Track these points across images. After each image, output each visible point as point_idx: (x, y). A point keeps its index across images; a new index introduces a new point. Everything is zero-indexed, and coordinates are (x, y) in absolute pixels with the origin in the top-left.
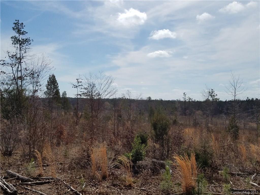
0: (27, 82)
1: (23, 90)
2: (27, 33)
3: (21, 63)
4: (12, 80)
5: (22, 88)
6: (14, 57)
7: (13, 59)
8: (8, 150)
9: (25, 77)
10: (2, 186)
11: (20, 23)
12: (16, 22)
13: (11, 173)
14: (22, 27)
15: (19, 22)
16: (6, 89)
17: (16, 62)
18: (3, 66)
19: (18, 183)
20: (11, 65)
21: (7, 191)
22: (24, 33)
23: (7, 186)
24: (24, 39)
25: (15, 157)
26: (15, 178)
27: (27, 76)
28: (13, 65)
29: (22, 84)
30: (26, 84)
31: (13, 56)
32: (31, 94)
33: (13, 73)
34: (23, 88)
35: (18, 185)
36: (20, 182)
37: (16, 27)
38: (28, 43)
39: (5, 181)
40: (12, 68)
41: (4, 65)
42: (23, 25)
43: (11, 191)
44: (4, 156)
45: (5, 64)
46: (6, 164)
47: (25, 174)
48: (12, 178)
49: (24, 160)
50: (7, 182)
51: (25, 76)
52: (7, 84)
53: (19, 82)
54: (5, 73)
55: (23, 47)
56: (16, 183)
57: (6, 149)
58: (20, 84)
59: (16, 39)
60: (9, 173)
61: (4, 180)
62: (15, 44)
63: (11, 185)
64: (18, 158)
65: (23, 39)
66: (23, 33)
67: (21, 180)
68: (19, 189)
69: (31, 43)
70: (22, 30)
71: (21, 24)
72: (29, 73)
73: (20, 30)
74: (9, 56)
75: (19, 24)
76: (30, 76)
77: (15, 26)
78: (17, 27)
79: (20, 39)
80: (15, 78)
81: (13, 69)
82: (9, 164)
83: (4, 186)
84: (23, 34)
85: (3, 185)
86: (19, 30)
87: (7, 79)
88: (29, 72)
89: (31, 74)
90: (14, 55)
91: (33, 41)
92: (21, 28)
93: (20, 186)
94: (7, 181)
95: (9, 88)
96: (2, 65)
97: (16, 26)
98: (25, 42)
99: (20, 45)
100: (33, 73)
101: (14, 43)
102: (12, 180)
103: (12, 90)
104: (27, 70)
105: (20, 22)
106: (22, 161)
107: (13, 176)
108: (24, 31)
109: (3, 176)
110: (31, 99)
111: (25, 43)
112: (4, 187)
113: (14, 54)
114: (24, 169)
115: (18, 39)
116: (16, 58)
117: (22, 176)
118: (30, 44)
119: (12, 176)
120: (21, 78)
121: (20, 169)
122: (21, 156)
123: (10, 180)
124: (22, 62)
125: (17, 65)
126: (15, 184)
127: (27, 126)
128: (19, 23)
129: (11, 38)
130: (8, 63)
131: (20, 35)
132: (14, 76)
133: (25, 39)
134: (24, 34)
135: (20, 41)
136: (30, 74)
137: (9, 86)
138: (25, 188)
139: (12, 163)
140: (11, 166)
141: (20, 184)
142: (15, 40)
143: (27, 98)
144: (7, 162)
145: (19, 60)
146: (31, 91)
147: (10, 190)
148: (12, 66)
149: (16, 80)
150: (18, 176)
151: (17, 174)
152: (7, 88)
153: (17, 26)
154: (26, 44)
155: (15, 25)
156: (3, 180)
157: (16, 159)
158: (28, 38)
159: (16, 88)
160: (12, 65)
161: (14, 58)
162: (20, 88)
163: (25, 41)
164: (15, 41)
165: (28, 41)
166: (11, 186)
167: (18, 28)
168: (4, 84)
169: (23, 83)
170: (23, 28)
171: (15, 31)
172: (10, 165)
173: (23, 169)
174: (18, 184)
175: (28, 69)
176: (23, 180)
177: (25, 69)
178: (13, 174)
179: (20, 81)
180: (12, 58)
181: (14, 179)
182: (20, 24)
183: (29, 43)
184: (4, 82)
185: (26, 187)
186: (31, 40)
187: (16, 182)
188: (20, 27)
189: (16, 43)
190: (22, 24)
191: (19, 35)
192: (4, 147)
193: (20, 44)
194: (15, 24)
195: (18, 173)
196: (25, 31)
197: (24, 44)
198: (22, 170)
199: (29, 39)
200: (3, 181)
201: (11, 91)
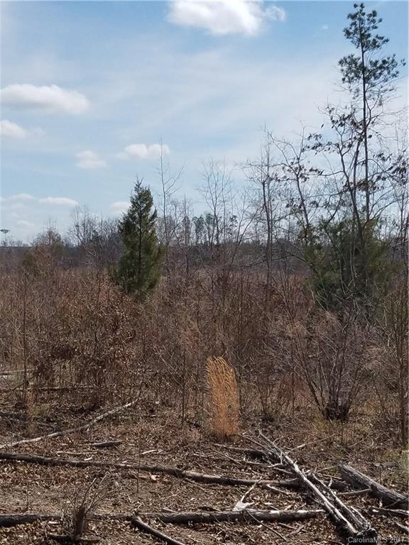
0: (385, 196)
1: (372, 222)
2: (387, 41)
3: (366, 140)
4: (340, 193)
5: (368, 216)
6: (347, 121)
7: (343, 128)
8: (337, 404)
9: (380, 183)
10: (332, 511)
11: (367, 13)
12: (354, 11)
13: (352, 473)
14: (372, 25)
15: (363, 12)
16: (323, 221)
17: (354, 136)
18: (314, 151)
19: (377, 510)
20: (338, 147)
21: (346, 529)
22: (377, 44)
23: (345, 513)
24: (377, 62)
25: (358, 426)
26: (365, 492)
27: (384, 179)
28: (344, 146)
29: (368, 204)
30: (382, 203)
31: (344, 119)
32: (395, 233)
33: (344, 171)
34: (372, 216)
35: (375, 513)
36: (381, 504)
37: (353, 28)
38: (389, 73)
39: (338, 496)
40: (342, 156)
41: (318, 149)
42: (375, 18)
43: (356, 529)
44: (328, 419)
45: (320, 145)
46: (336, 445)
47: (393, 483)
48: (356, 488)
49: (384, 439)
50: (344, 499)
51: (379, 178)
52: (327, 205)
53: (360, 196)
54: (320, 173)
55: (373, 88)
56: (370, 507)
57: (330, 397)
58: (364, 203)
59: (353, 65)
60: (345, 474)
61: (334, 493)
62: (349, 82)
63: (356, 510)
64: (366, 429)
65: (374, 61)
66: (375, 42)
67: (383, 499)
68: (380, 527)
69: (397, 73)
70: (373, 33)
71: (370, 15)
72: (390, 169)
73: (367, 33)
74: (333, 121)
75: (362, 17)
76: (392, 177)
77: (352, 24)
78: (358, 26)
79: (367, 64)
80: (349, 186)
81: (344, 161)
82: (342, 444)
83: (337, 511)
84: (375, 45)
85: (332, 508)
86: (362, 35)
87: (327, 192)
88: (391, 165)
89: (398, 169)
90: (346, 116)
91: (404, 64)
92: (368, 29)
93: (381, 518)
94: (342, 497)
95: (332, 217)
96: (313, 148)
97: (354, 24)
98: (379, 71)
99: (366, 80)
100: (402, 167)
101: (347, 79)
102: (357, 495)
103: (341, 223)
104: (384, 159)
105: (368, 10)
106: (379, 439)
107: (359, 483)
108: (377, 37)
109: (329, 480)
110: (394, 249)
111: (380, 74)
112: (335, 513)
113: (348, 112)
114: (387, 467)
115: (358, 65)
116: (354, 123)
117: (385, 486)
118: (394, 75)
119: (357, 483)
120: (366, 185)
121: (378, 465)
122: (377, 425)
123: (352, 495)
124: (370, 136)
125: (355, 144)
126: (366, 509)
127: (391, 334)
128: (364, 14)
129: (341, 62)
130: (329, 144)
131: (364, 49)
132: (348, 181)
133: (380, 63)
134: (378, 46)
135: (364, 69)
136: (394, 169)
137: (332, 212)
138: (396, 525)
139: (350, 442)
140: (350, 450)
141: (381, 512)
142: (350, 68)
143: (386, 246)
144: (338, 439)
145: (361, 129)
146: (394, 223)
147: (354, 525)
148: (340, 151)
149: (351, 191)
150: (372, 486)
151: (372, 481)
152: (326, 217)
153: (358, 22)
154: (382, 76)
155: (350, 21)
156: (330, 493)
157: (362, 433)
158: (389, 58)
159: (350, 216)
160: (341, 147)
161: (346, 124)
162: (363, 217)
163: (381, 67)
164: (352, 71)
165: (388, 68)
166: (355, 513)
167: (361, 29)
168: (317, 206)
169: (371, 201)
170: (376, 28)
171: (351, 40)
172: (347, 450)
173: (385, 465)
174: (374, 511)
175: (386, 156)
176: (388, 501)
177: (380, 155)
178: (358, 477)
179: (364, 193)
180: (342, 125)
181: (362, 495)
182: (366, 17)
183: (393, 72)
184: (317, 200)
185: (399, 525)
186: (399, 63)
187: (368, 503)
188: (366, 26)
189: (353, 78)
190: (374, 14)
191: (363, 52)
192: (324, 393)
193: (364, 79)
194: (353, 17)
195: (373, 476)
196: (382, 36)
197: (376, 78)
198: (384, 469)
199: (393, 61)
200: (331, 495)
201: (337, 227)
